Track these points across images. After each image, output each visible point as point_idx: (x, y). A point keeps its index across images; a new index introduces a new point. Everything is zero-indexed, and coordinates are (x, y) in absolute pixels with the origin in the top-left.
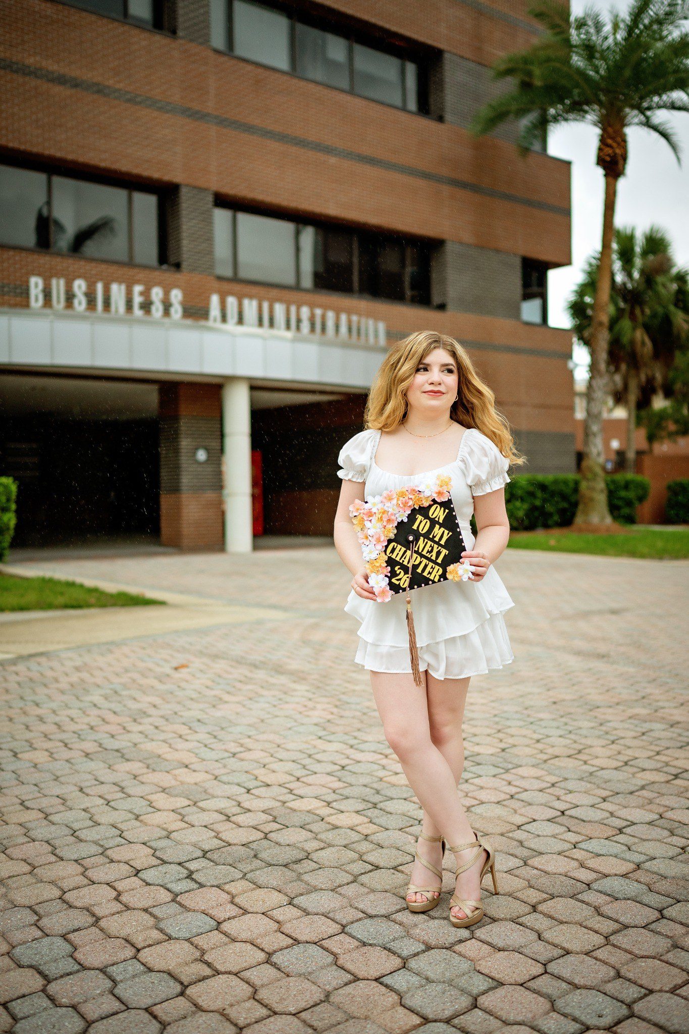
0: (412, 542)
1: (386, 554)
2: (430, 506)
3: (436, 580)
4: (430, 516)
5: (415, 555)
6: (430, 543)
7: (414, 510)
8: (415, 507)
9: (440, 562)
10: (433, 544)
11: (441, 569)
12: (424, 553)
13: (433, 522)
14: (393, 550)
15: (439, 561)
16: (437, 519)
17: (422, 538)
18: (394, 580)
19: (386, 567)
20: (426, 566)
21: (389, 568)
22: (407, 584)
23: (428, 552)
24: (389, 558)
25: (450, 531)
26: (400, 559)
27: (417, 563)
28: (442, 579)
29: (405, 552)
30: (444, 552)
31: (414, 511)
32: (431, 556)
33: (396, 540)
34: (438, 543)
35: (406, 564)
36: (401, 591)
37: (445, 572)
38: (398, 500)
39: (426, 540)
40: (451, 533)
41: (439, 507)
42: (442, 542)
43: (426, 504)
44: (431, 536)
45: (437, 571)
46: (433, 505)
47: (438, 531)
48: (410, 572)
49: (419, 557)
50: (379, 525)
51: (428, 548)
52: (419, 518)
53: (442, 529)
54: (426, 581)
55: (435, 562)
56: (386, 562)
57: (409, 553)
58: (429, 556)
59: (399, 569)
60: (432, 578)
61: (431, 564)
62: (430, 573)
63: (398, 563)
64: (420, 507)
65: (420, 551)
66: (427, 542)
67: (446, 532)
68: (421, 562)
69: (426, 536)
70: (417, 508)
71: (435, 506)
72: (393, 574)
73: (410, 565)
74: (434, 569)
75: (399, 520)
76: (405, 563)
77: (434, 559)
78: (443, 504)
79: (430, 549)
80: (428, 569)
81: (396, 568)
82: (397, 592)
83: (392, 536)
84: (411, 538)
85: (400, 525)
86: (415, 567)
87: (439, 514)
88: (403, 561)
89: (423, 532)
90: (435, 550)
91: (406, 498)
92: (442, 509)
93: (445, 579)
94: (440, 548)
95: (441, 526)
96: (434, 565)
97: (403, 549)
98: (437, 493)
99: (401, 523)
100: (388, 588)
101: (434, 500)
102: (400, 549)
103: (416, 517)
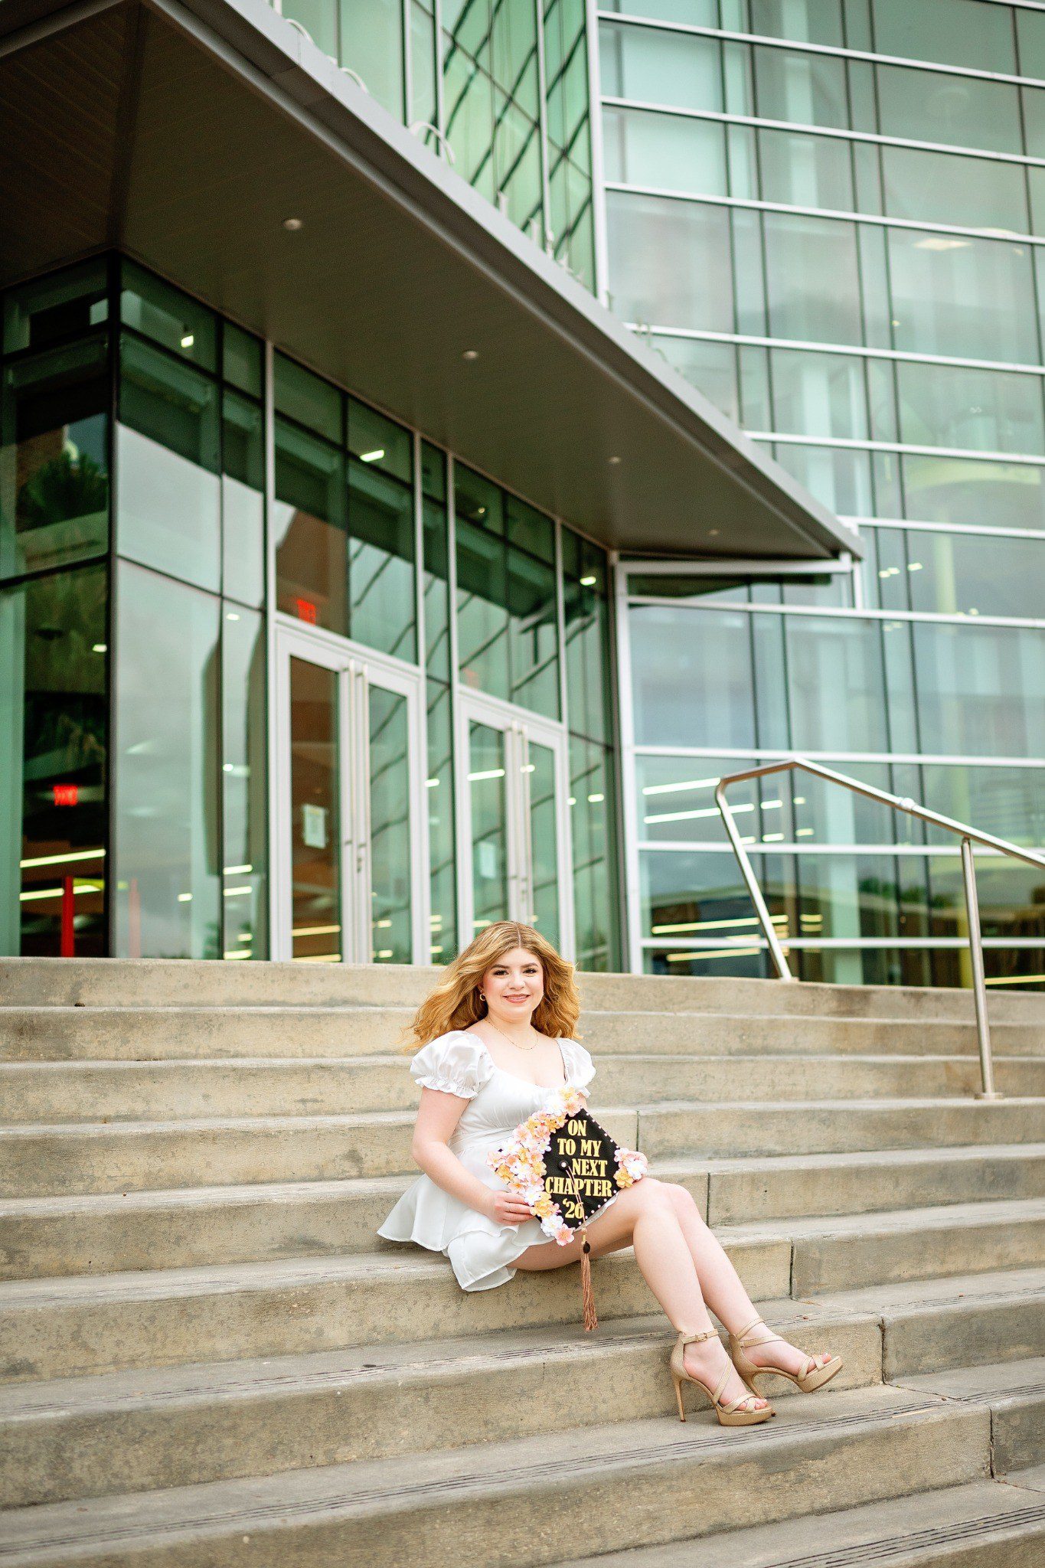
0: (567, 1168)
1: (546, 1192)
2: (566, 1125)
3: (610, 1195)
4: (572, 1141)
5: (576, 1180)
6: (584, 1161)
7: (552, 1135)
8: (552, 1131)
10: (588, 1161)
11: (608, 1181)
12: (584, 1173)
13: (577, 1140)
14: (552, 1185)
15: (603, 1174)
16: (579, 1134)
17: (574, 1160)
18: (568, 1216)
19: (553, 1205)
20: (592, 1186)
21: (557, 1205)
22: (582, 1215)
23: (587, 1171)
25: (598, 1140)
26: (563, 1192)
27: (582, 1187)
28: (615, 1192)
29: (565, 1181)
30: (603, 1163)
31: (553, 1137)
32: (593, 1173)
33: (550, 1173)
34: (592, 1157)
36: (580, 1223)
37: (614, 1182)
38: (532, 1131)
39: (579, 1160)
40: (600, 1142)
41: (575, 1121)
42: (596, 1154)
43: (562, 1124)
44: (582, 1154)
45: (606, 1185)
46: (568, 1122)
47: (586, 1146)
48: (580, 1200)
49: (581, 1181)
50: (526, 1166)
51: (585, 1167)
52: (561, 1141)
53: (590, 1142)
55: (599, 1178)
56: (551, 1200)
57: (569, 1181)
58: (591, 1174)
59: (567, 1201)
60: (604, 1194)
61: (596, 1182)
62: (600, 1191)
63: (564, 1196)
64: (557, 1130)
65: (579, 1174)
66: (581, 1162)
67: (595, 1142)
68: (585, 1185)
69: (577, 1155)
70: (555, 1132)
71: (571, 1122)
72: (564, 1210)
73: (576, 1193)
74: (601, 1185)
75: (543, 1151)
76: (571, 1193)
77: (597, 1175)
78: (578, 1117)
79: (588, 1167)
80: (596, 1187)
81: (564, 1202)
82: (576, 1226)
83: (545, 1172)
84: (564, 1165)
85: (546, 1156)
86: (582, 1192)
87: (578, 1128)
88: (567, 1192)
89: (572, 1154)
90: (593, 1166)
91: (540, 1126)
92: (579, 1121)
93: (619, 1189)
94: (597, 1161)
95: (587, 1139)
96: (600, 1181)
97: (562, 1180)
99: (546, 1154)
100: (566, 1227)
101: (568, 1117)
102: (559, 1181)
103: (558, 1142)
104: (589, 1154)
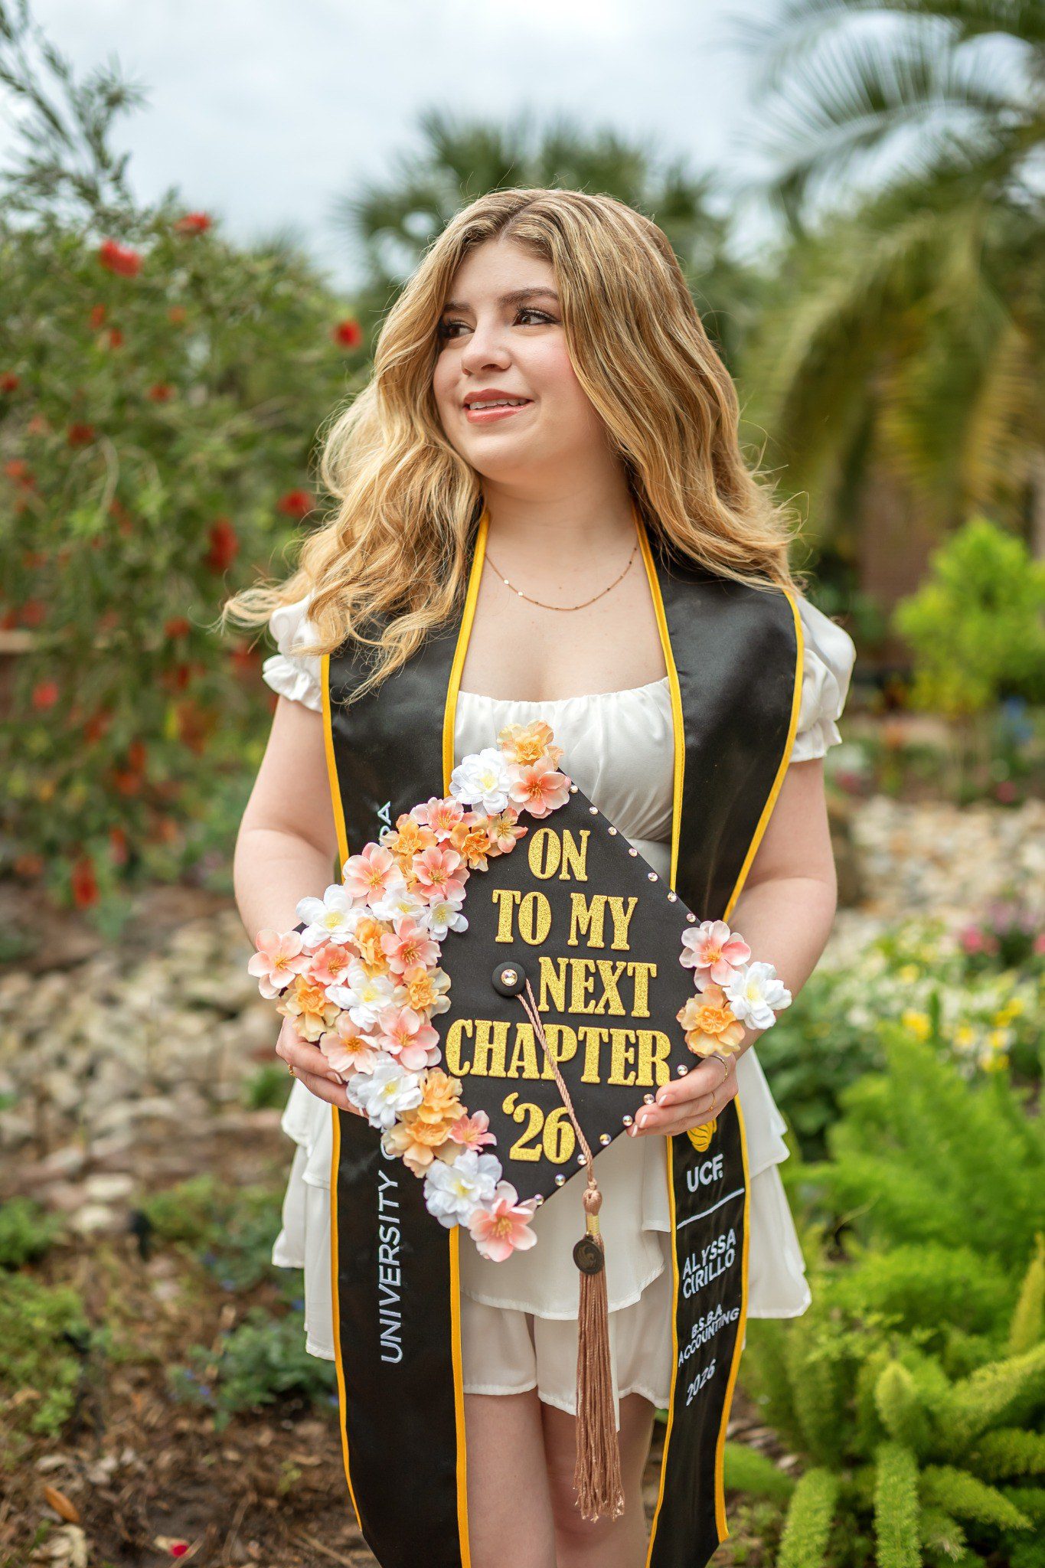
0: (520, 988)
1: (449, 1073)
2: (523, 843)
4: (539, 874)
5: (552, 1029)
6: (579, 965)
7: (475, 880)
8: (474, 865)
9: (647, 1014)
10: (591, 963)
11: (660, 1035)
12: (578, 1006)
13: (559, 892)
14: (468, 1047)
15: (641, 1009)
16: (564, 875)
17: (546, 962)
18: (517, 1153)
19: (469, 1115)
20: (606, 1049)
21: (482, 1117)
22: (571, 1145)
23: (588, 997)
24: (466, 1079)
25: (624, 892)
26: (507, 1069)
27: (569, 1052)
29: (512, 1034)
30: (642, 971)
31: (478, 885)
32: (607, 1006)
33: (462, 1006)
34: (606, 952)
35: (536, 1076)
36: (560, 1179)
37: (678, 1035)
38: (405, 865)
39: (563, 962)
40: (633, 901)
41: (552, 834)
42: (620, 942)
43: (506, 842)
44: (573, 941)
45: (651, 1047)
46: (529, 836)
47: (586, 913)
49: (567, 1031)
50: (380, 981)
51: (581, 984)
52: (505, 898)
53: (599, 901)
54: (633, 1101)
55: (625, 1021)
56: (463, 1100)
57: (525, 1031)
58: (600, 1010)
59: (516, 1103)
60: (645, 1079)
61: (619, 1035)
62: (631, 1067)
63: (505, 1085)
64: (491, 860)
65: (561, 1008)
66: (569, 966)
67: (616, 903)
68: (582, 1045)
69: (556, 945)
70: (484, 868)
71: (539, 835)
72: (506, 1130)
73: (549, 1073)
74: (636, 1046)
75: (441, 933)
76: (531, 1072)
77: (623, 1012)
78: (558, 819)
79: (590, 985)
80: (619, 1055)
82: (549, 1191)
83: (444, 1003)
84: (509, 978)
85: (452, 949)
86: (571, 1069)
87: (564, 855)
88: (520, 1069)
89: (541, 937)
90: (610, 980)
91: (430, 847)
92: (567, 833)
94: (621, 965)
95: (588, 890)
96: (631, 1033)
97: (502, 1028)
98: (524, 790)
99: (451, 942)
100: (511, 1194)
101: (525, 819)
102: (490, 1033)
103: (495, 900)
104: (596, 941)
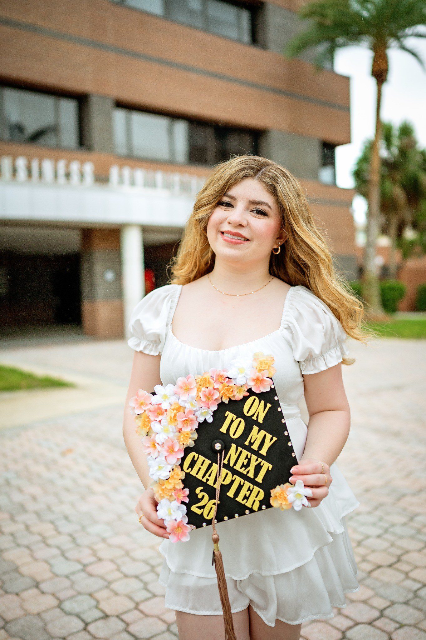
0: (220, 451)
1: (182, 470)
2: (245, 399)
3: (256, 508)
4: (245, 411)
5: (224, 471)
6: (245, 453)
7: (221, 405)
8: (224, 400)
9: (261, 482)
10: (249, 454)
11: (262, 491)
12: (237, 467)
13: (250, 423)
14: (193, 464)
15: (259, 479)
16: (254, 418)
17: (234, 446)
18: (194, 508)
19: (183, 489)
20: (240, 487)
21: (187, 491)
22: (213, 515)
23: (243, 466)
24: (188, 475)
25: (273, 434)
26: (203, 477)
27: (227, 482)
28: (264, 507)
29: (210, 466)
30: (267, 466)
31: (222, 407)
32: (248, 472)
33: (197, 448)
34: (257, 453)
35: (212, 485)
36: (204, 524)
37: (268, 496)
38: (199, 390)
39: (240, 449)
40: (275, 439)
41: (257, 400)
42: (264, 452)
43: (239, 396)
44: (247, 443)
45: (258, 495)
46: (248, 397)
47: (256, 435)
48: (217, 496)
49: (230, 474)
50: (172, 428)
51: (242, 460)
52: (230, 416)
53: (263, 432)
54: (241, 510)
55: (253, 481)
56: (183, 481)
57: (215, 467)
58: (245, 473)
59: (201, 491)
60: (249, 504)
61: (247, 484)
62: (246, 498)
63: (200, 483)
64: (230, 401)
65: (231, 465)
66: (241, 452)
67: (269, 436)
68: (232, 482)
69: (240, 442)
70: (227, 402)
71: (252, 398)
72: (193, 499)
73: (217, 486)
74: (251, 491)
75: (201, 420)
76: (211, 483)
77: (252, 477)
78: (262, 396)
79: (246, 462)
80: (244, 492)
81: (198, 491)
82: (199, 526)
83: (192, 444)
84: (218, 446)
85: (203, 427)
86: (225, 488)
87: (258, 410)
88: (207, 480)
89: (236, 436)
90: (253, 464)
91: (211, 388)
92: (262, 402)
93: (269, 506)
94: (260, 460)
95: (261, 427)
96: (252, 486)
97: (208, 462)
98: (254, 380)
100: (186, 520)
101: (250, 391)
102: (203, 462)
103: (226, 415)
